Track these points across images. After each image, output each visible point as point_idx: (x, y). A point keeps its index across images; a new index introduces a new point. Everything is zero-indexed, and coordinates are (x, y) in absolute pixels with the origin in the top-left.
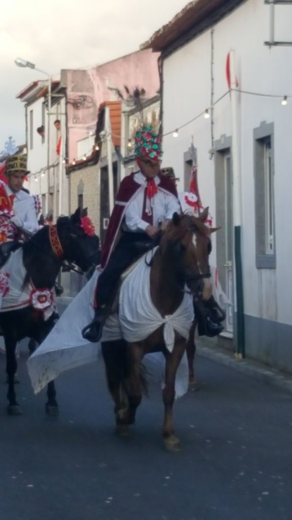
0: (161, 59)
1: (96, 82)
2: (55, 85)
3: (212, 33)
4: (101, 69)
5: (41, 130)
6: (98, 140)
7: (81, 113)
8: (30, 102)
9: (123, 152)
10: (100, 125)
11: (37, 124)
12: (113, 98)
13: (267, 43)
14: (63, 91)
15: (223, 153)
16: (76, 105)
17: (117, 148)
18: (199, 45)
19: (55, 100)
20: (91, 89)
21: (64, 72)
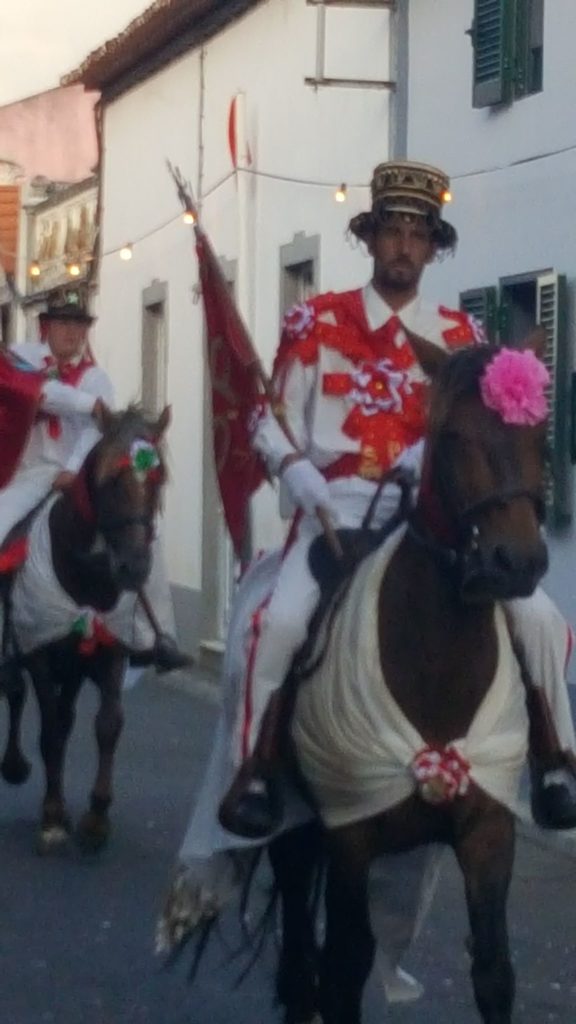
0: (100, 107)
3: (202, 58)
9: (22, 285)
12: (4, 178)
13: (309, 81)
17: (11, 277)
18: (176, 81)
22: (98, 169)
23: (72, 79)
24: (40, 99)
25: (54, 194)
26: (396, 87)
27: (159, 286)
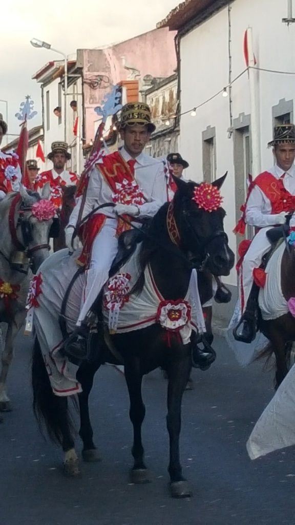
0: (178, 38)
1: (112, 61)
2: (71, 65)
3: (229, 11)
4: (117, 48)
7: (98, 93)
8: (46, 82)
11: (54, 105)
12: (130, 77)
13: (284, 20)
14: (79, 71)
15: (243, 131)
16: (92, 85)
19: (71, 81)
20: (107, 69)
22: (178, 70)
23: (162, 24)
24: (148, 35)
25: (156, 84)
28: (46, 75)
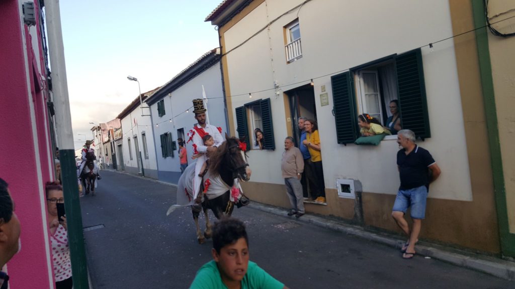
0: (121, 120)
1: (107, 126)
2: (98, 127)
3: (130, 114)
4: (108, 123)
5: (96, 136)
6: (109, 137)
7: (105, 132)
8: (93, 131)
9: (115, 139)
10: (109, 134)
11: (96, 135)
12: (111, 128)
13: (142, 116)
14: (100, 128)
15: (135, 137)
16: (103, 130)
17: (113, 139)
18: (128, 117)
19: (99, 130)
20: (106, 127)
21: (100, 124)
22: (121, 127)
23: (117, 118)
24: (114, 120)
25: (117, 130)
26: (151, 115)
27: (129, 138)
28: (93, 129)
